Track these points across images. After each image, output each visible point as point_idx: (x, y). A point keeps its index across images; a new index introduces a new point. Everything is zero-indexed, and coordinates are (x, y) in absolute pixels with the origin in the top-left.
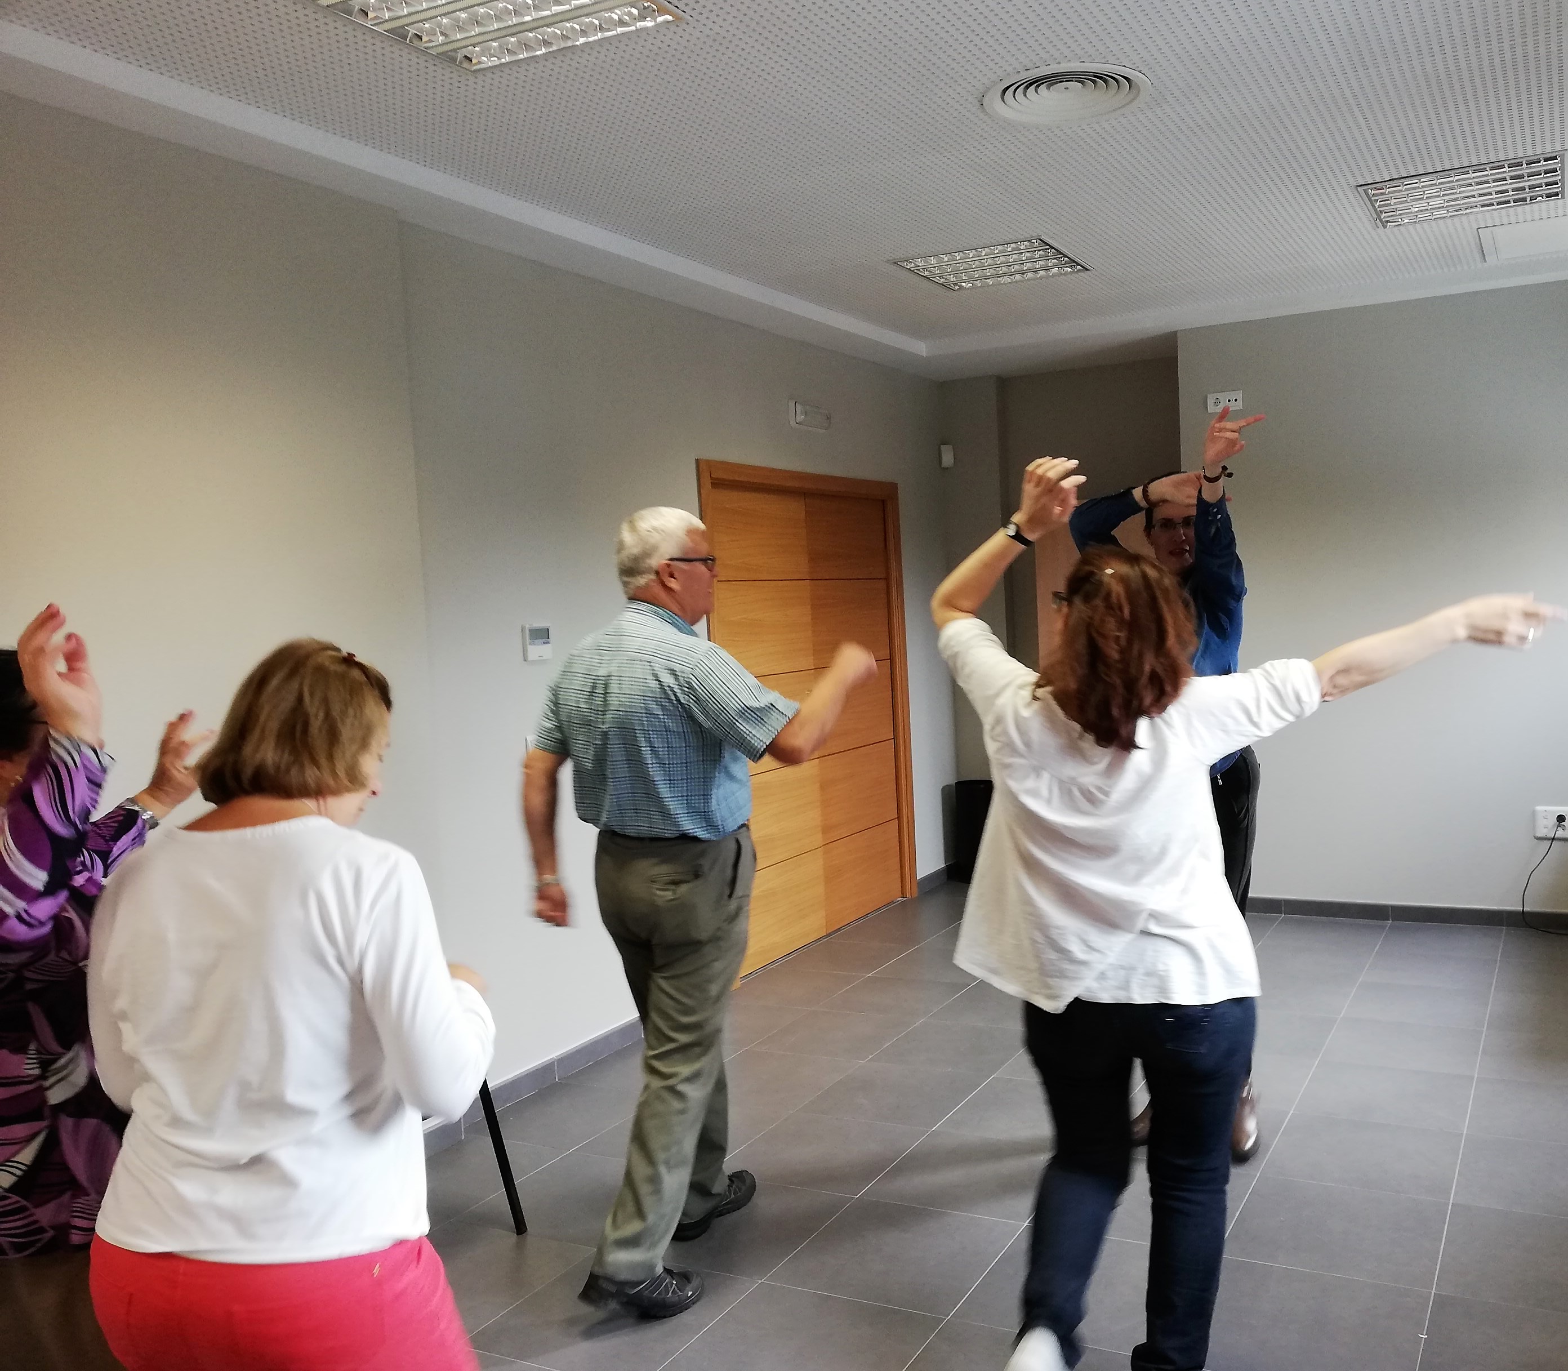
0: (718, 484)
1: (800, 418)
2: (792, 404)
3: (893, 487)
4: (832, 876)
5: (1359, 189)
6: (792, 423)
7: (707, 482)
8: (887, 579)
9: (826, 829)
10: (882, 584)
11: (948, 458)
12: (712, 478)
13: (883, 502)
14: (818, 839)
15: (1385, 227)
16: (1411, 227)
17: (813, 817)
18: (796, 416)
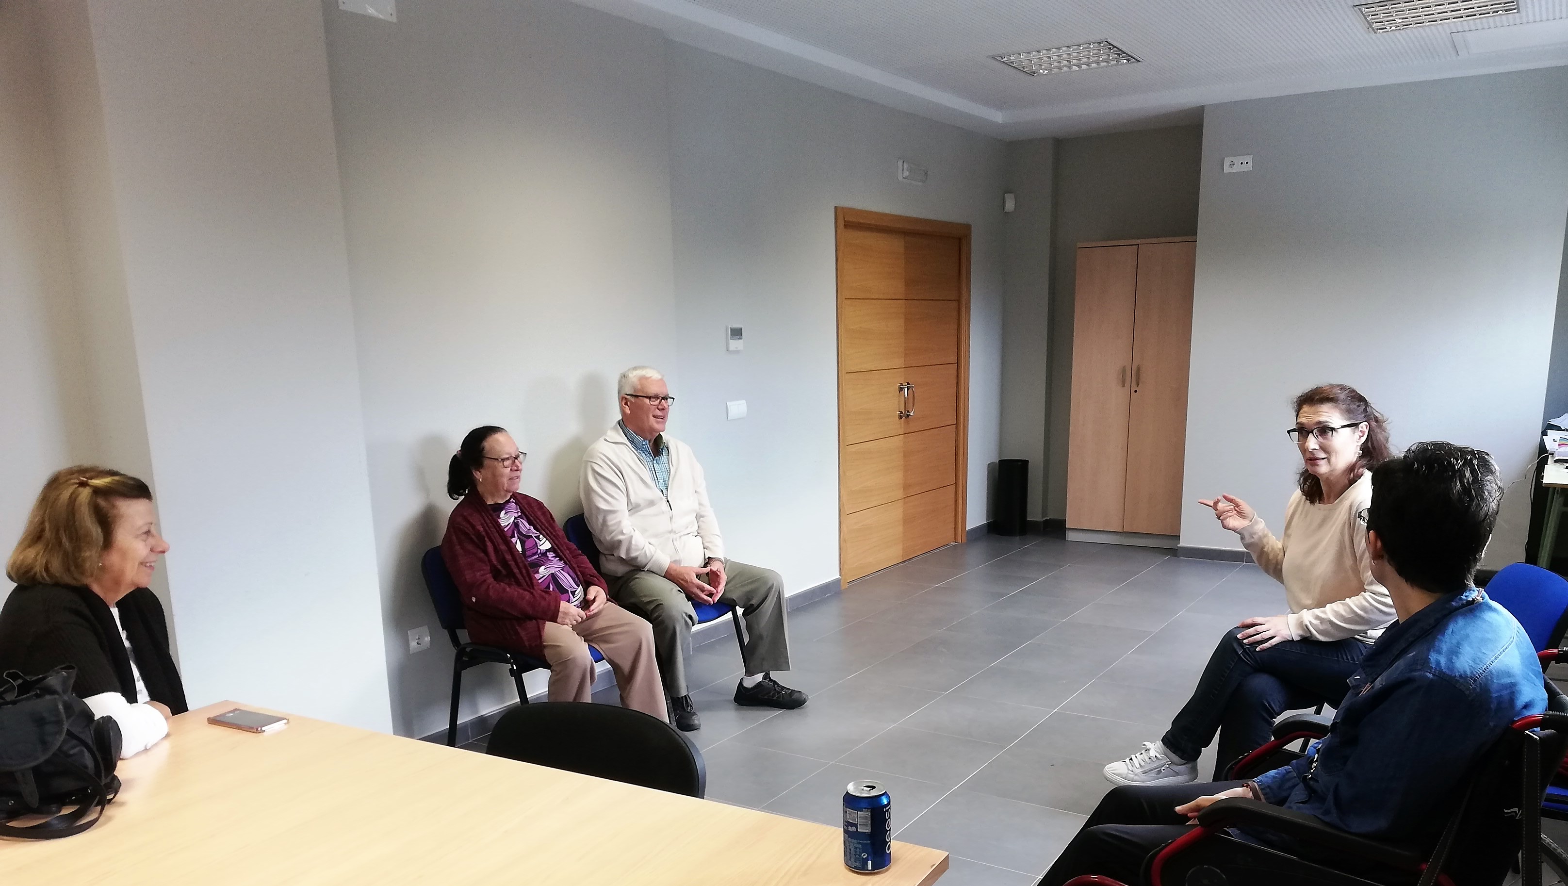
0: (848, 225)
1: (906, 174)
2: (900, 163)
3: (968, 227)
4: (908, 521)
5: (1356, 8)
6: (900, 178)
7: (841, 223)
8: (959, 301)
9: (906, 487)
10: (955, 304)
11: (1010, 205)
12: (845, 221)
13: (960, 239)
14: (900, 494)
15: (1375, 33)
16: (1397, 33)
17: (897, 477)
18: (903, 172)
